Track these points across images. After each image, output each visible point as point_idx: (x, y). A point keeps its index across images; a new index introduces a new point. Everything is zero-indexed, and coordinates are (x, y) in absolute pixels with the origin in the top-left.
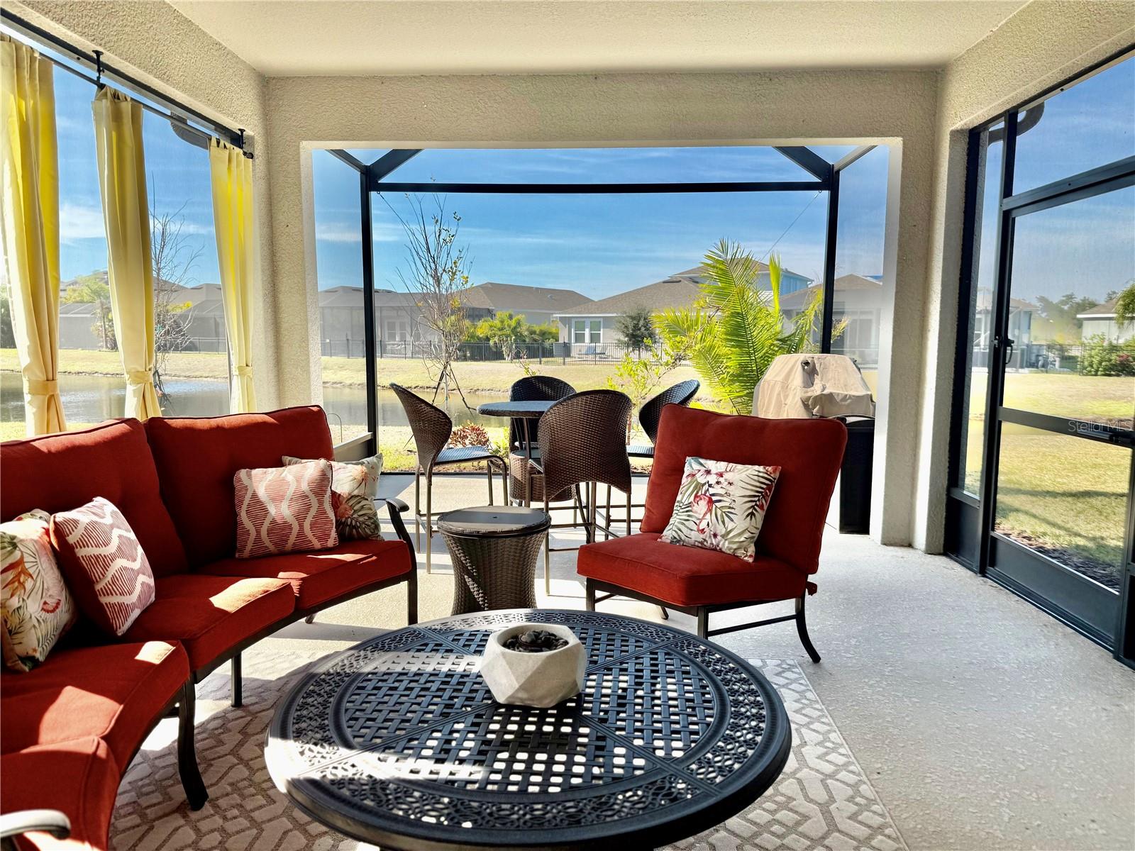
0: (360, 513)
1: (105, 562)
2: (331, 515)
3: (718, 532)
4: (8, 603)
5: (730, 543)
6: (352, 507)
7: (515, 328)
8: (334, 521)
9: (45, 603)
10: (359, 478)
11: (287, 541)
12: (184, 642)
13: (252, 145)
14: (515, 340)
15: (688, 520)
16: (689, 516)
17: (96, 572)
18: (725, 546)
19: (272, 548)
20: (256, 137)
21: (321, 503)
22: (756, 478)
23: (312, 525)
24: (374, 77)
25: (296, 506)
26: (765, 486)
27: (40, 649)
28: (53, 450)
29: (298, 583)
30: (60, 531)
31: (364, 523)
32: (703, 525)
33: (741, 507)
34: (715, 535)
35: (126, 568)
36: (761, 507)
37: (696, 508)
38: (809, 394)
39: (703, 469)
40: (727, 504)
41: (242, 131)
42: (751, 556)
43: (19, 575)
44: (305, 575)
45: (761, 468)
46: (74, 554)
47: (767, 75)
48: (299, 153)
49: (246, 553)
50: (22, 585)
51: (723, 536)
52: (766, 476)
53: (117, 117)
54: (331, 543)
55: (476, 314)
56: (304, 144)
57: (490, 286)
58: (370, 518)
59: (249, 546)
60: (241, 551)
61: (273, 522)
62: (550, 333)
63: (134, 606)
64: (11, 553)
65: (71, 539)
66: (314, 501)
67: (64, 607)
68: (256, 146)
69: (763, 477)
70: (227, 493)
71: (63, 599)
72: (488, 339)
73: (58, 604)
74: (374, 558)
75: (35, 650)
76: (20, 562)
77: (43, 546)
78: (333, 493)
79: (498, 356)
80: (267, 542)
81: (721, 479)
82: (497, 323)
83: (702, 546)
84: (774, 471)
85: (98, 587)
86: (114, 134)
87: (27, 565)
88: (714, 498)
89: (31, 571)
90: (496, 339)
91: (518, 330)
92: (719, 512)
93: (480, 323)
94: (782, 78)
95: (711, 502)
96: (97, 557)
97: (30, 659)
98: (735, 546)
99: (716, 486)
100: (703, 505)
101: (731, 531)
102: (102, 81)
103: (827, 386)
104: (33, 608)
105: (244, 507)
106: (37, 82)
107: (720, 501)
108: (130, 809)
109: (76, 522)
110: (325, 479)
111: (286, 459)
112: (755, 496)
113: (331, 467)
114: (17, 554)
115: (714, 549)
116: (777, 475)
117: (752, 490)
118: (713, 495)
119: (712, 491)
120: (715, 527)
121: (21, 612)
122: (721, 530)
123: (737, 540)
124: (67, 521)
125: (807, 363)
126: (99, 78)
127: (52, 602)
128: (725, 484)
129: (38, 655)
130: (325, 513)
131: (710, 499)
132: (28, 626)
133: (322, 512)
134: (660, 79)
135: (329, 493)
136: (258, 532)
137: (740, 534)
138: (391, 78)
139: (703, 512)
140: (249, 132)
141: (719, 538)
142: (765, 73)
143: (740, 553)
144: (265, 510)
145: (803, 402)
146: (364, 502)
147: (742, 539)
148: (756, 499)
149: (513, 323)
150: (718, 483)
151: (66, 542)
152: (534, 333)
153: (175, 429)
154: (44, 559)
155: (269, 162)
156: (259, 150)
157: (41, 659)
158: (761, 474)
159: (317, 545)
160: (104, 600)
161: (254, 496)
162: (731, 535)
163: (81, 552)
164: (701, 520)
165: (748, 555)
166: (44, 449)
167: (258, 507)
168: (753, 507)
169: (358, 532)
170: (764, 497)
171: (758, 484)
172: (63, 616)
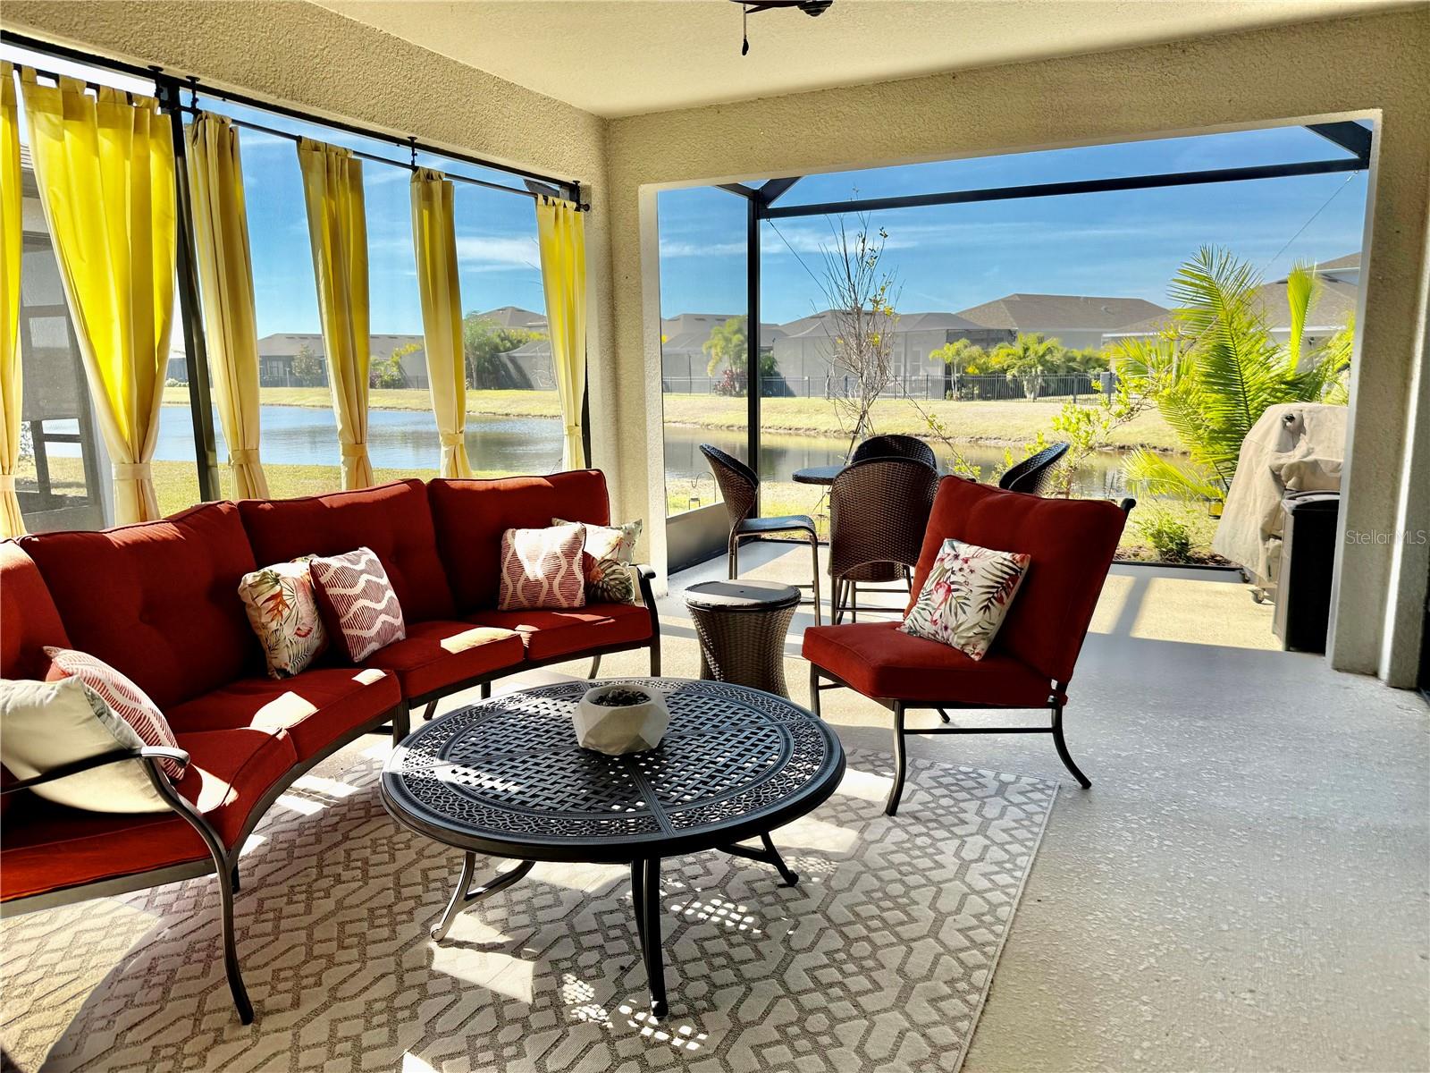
0: (611, 577)
1: (350, 600)
2: (580, 577)
3: (949, 625)
4: (269, 625)
5: (959, 637)
6: (603, 571)
7: (1044, 355)
8: (582, 583)
9: (299, 629)
10: (614, 542)
11: (538, 597)
12: (398, 673)
13: (589, 195)
14: (1042, 372)
15: (924, 609)
16: (927, 605)
17: (341, 609)
18: (956, 642)
19: (526, 603)
20: (593, 186)
21: (570, 564)
22: (999, 566)
23: (561, 585)
24: (710, 107)
25: (550, 566)
26: (1007, 577)
27: (291, 664)
28: (335, 506)
29: (529, 635)
30: (314, 571)
31: (614, 587)
32: (936, 616)
33: (977, 598)
34: (946, 628)
35: (367, 608)
36: (1000, 600)
37: (934, 596)
38: (1282, 462)
39: (953, 553)
40: (963, 594)
41: (577, 182)
42: (978, 654)
43: (277, 605)
44: (535, 629)
45: (1007, 555)
46: (325, 592)
47: (1179, 46)
48: (637, 199)
49: (505, 606)
50: (280, 613)
51: (953, 630)
52: (1011, 564)
53: (427, 196)
54: (577, 603)
55: (988, 338)
56: (642, 188)
57: (1018, 299)
58: (621, 583)
59: (507, 601)
60: (502, 604)
61: (527, 579)
62: (1097, 360)
63: (371, 640)
64: (273, 586)
65: (323, 580)
66: (564, 562)
67: (315, 634)
68: (593, 196)
69: (1007, 566)
70: (494, 549)
71: (315, 628)
72: (1005, 371)
73: (310, 631)
74: (612, 620)
75: (286, 665)
76: (280, 594)
77: (303, 584)
78: (586, 556)
79: (1016, 392)
80: (522, 599)
81: (965, 566)
82: (1017, 349)
83: (932, 640)
84: (1022, 560)
85: (342, 621)
86: (426, 213)
87: (285, 598)
88: (953, 587)
89: (288, 602)
90: (1015, 371)
91: (1048, 358)
92: (954, 602)
93: (994, 351)
94: (1199, 47)
95: (949, 590)
96: (342, 596)
97: (283, 671)
98: (963, 642)
99: (959, 574)
100: (942, 591)
101: (961, 624)
102: (416, 164)
103: (1317, 449)
104: (288, 632)
105: (506, 564)
106: (347, 180)
107: (957, 590)
108: (362, 806)
109: (328, 566)
110: (577, 541)
111: (556, 520)
112: (993, 587)
113: (585, 531)
114: (278, 588)
115: (947, 645)
116: (1026, 565)
117: (992, 580)
118: (952, 583)
119: (953, 578)
120: (947, 620)
121: (278, 633)
122: (952, 623)
123: (965, 635)
124: (320, 565)
125: (1291, 419)
126: (413, 162)
127: (304, 629)
128: (967, 571)
129: (289, 669)
130: (574, 574)
131: (949, 587)
132: (282, 645)
133: (570, 573)
134: (1035, 68)
135: (580, 554)
136: (515, 587)
137: (969, 629)
138: (728, 106)
139: (940, 601)
140: (583, 183)
141: (949, 631)
142: (1176, 43)
143: (968, 650)
144: (521, 567)
145: (1273, 472)
146: (615, 567)
147: (971, 634)
148: (994, 590)
149: (1041, 349)
150: (961, 570)
151: (319, 582)
152: (1074, 360)
153: (453, 490)
154: (301, 594)
155: (610, 211)
156: (596, 200)
157: (292, 672)
158: (1006, 563)
159: (565, 604)
160: (346, 632)
161: (514, 554)
162: (961, 629)
163: (330, 591)
164: (936, 610)
165: (977, 651)
166: (328, 505)
167: (518, 566)
168: (989, 599)
169: (609, 595)
170: (1004, 588)
171: (1000, 574)
172: (314, 640)
